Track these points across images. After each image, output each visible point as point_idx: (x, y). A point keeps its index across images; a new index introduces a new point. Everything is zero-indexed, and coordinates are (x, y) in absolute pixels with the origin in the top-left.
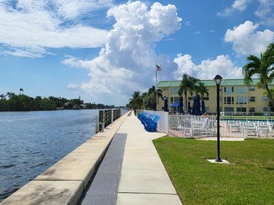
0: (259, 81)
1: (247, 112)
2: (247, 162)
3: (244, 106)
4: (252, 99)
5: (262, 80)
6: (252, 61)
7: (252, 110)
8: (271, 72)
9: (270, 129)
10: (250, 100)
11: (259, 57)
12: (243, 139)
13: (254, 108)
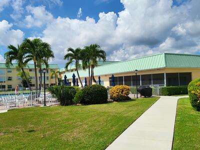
0: (17, 65)
1: (6, 89)
2: (13, 129)
3: (3, 84)
4: (10, 79)
5: (19, 65)
6: (11, 50)
7: (10, 87)
8: (25, 59)
9: (26, 100)
10: (9, 80)
11: (17, 48)
12: (6, 111)
13: (11, 85)
